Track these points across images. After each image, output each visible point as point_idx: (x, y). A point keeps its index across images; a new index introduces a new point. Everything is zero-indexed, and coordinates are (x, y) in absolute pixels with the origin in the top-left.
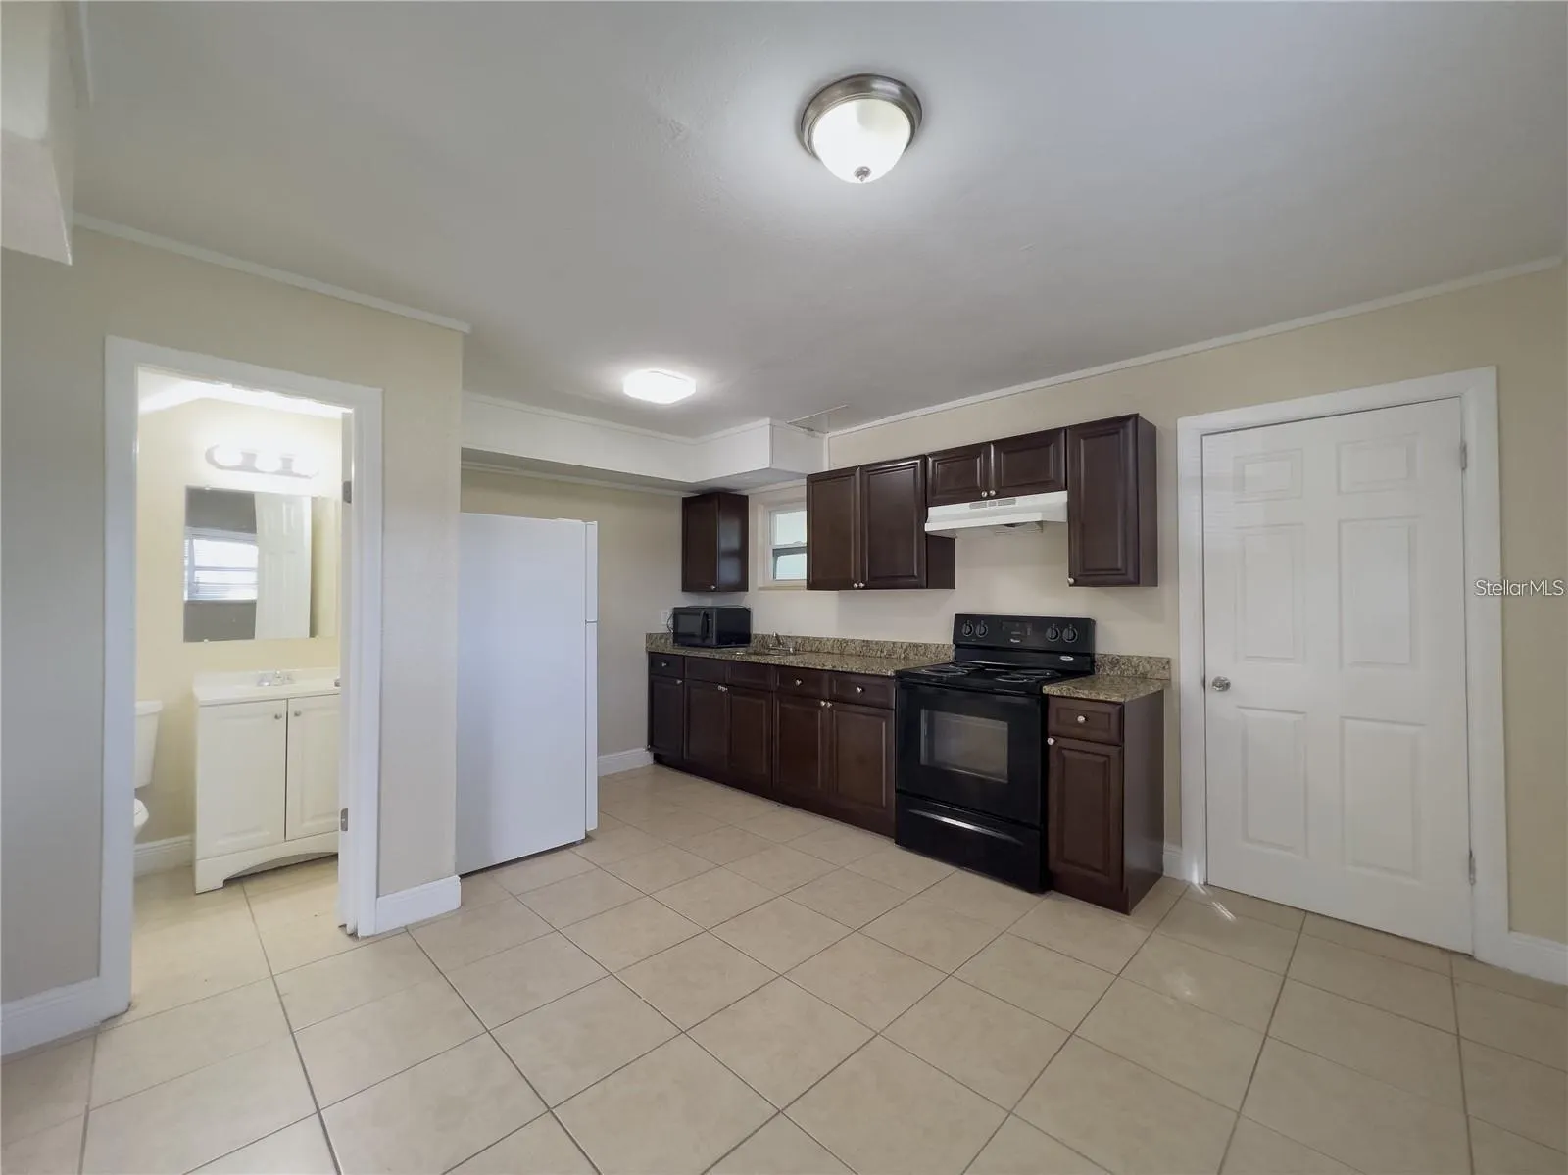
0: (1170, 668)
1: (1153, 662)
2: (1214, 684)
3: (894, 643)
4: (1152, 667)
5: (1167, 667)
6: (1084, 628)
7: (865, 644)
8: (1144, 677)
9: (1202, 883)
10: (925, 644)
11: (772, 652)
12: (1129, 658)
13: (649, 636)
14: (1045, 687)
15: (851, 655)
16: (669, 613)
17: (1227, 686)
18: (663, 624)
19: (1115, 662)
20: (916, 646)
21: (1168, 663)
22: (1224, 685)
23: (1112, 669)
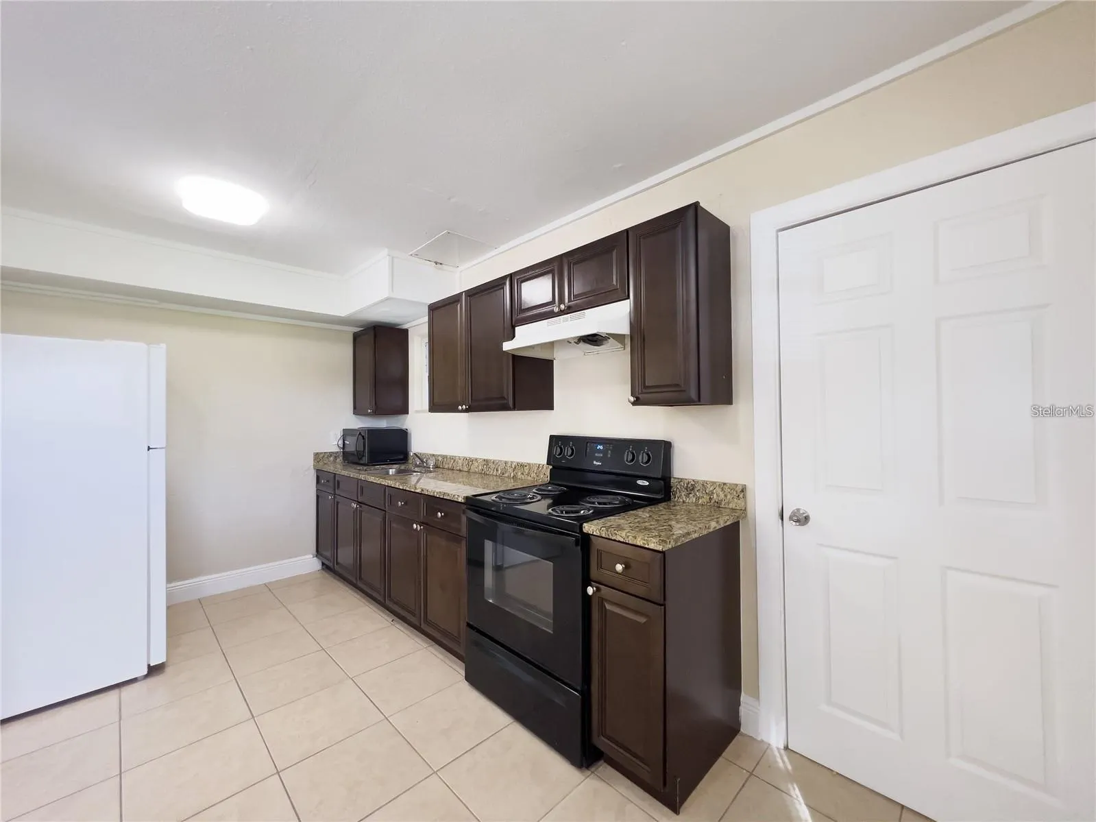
0: (744, 497)
1: (727, 490)
2: (791, 518)
3: (506, 463)
4: (726, 496)
5: (741, 496)
6: (661, 450)
7: (485, 463)
8: (718, 505)
9: (782, 747)
10: (529, 464)
11: (416, 469)
12: (704, 484)
13: (317, 456)
14: (585, 524)
15: (475, 473)
16: (340, 434)
17: (807, 519)
18: (332, 444)
19: (691, 487)
20: (522, 466)
21: (743, 490)
22: (802, 519)
23: (687, 496)
